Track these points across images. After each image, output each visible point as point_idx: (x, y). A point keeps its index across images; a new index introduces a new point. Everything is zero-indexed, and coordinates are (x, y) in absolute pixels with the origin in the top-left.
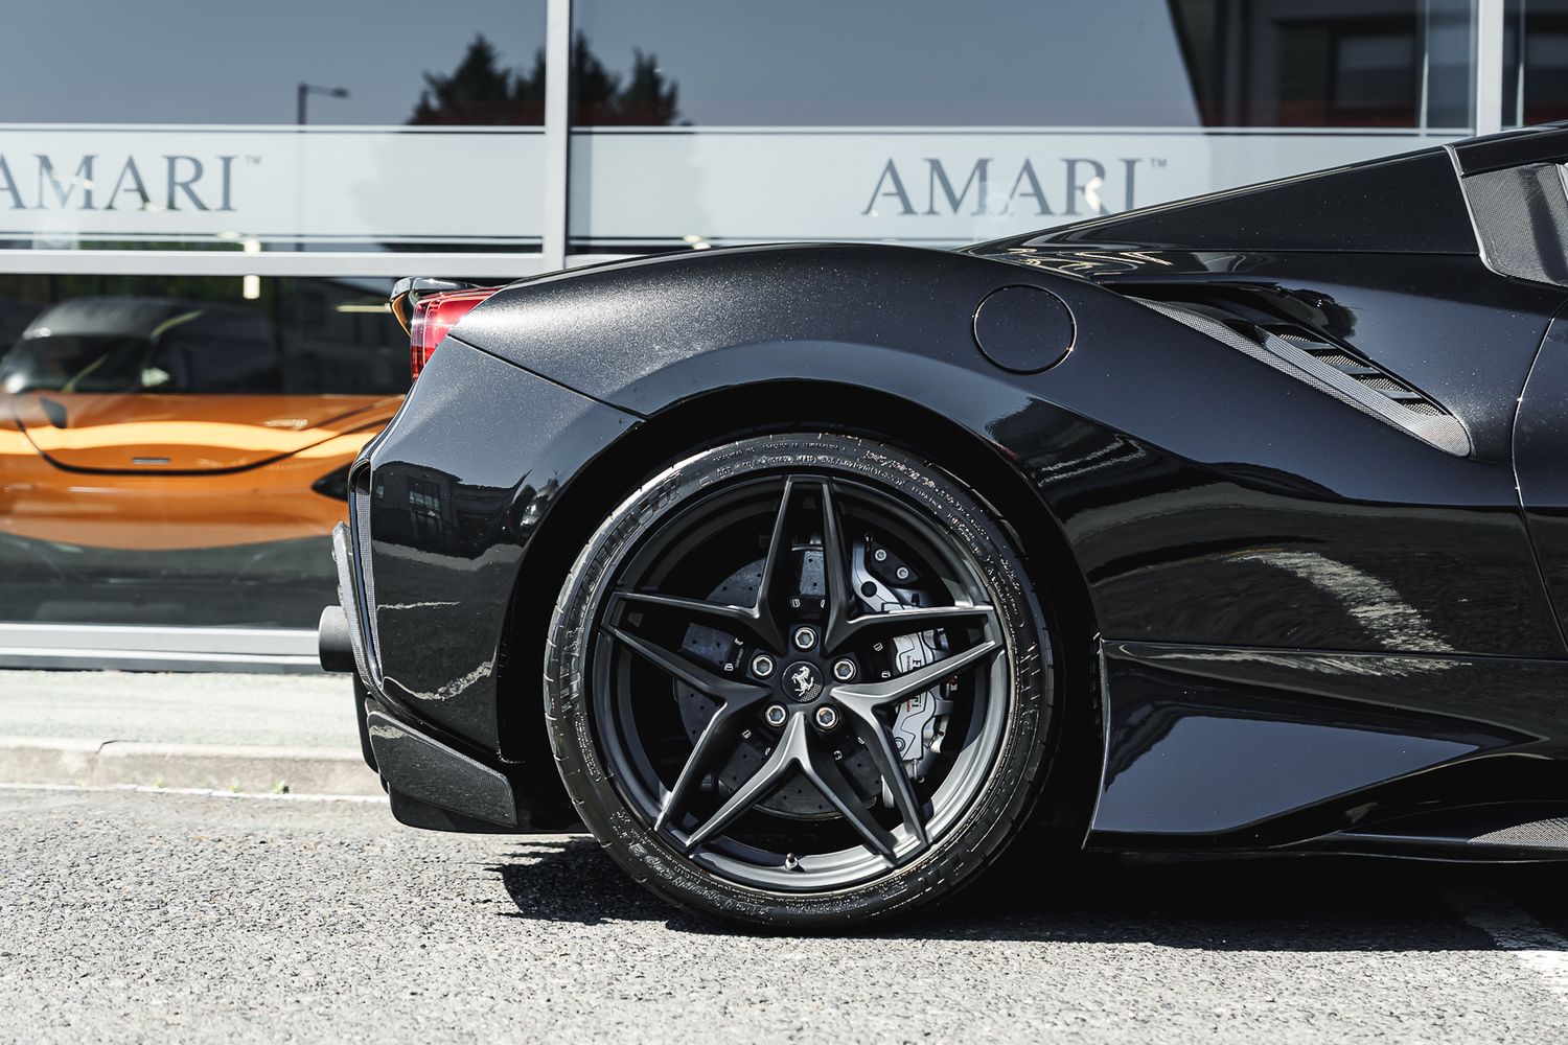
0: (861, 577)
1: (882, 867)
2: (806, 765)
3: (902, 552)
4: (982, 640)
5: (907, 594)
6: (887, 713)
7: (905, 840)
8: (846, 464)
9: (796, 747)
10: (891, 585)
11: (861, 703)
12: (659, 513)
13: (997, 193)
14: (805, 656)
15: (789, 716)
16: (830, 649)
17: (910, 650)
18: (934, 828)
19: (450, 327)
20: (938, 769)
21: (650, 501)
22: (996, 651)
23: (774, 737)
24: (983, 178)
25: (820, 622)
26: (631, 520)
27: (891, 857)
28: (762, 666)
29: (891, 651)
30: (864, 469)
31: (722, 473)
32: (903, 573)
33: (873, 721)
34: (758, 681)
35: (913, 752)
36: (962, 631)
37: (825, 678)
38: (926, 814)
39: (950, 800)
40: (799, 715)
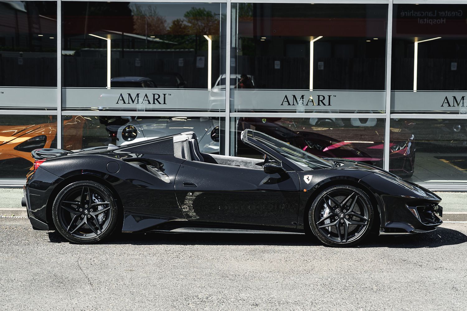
0: (94, 198)
1: (96, 236)
2: (86, 223)
3: (99, 195)
5: (100, 200)
6: (97, 216)
7: (99, 232)
8: (91, 185)
9: (85, 220)
10: (97, 199)
11: (93, 214)
12: (67, 191)
13: (141, 100)
14: (86, 209)
15: (84, 216)
16: (90, 207)
17: (100, 208)
18: (103, 230)
19: (40, 165)
20: (104, 222)
21: (65, 190)
22: (110, 208)
23: (82, 219)
24: (138, 97)
25: (88, 204)
26: (63, 192)
27: (97, 234)
28: (81, 210)
29: (98, 208)
30: (93, 185)
31: (75, 186)
32: (99, 197)
33: (95, 217)
34: (80, 212)
35: (100, 220)
36: (107, 205)
37: (89, 211)
38: (102, 229)
39: (105, 227)
40: (86, 216)
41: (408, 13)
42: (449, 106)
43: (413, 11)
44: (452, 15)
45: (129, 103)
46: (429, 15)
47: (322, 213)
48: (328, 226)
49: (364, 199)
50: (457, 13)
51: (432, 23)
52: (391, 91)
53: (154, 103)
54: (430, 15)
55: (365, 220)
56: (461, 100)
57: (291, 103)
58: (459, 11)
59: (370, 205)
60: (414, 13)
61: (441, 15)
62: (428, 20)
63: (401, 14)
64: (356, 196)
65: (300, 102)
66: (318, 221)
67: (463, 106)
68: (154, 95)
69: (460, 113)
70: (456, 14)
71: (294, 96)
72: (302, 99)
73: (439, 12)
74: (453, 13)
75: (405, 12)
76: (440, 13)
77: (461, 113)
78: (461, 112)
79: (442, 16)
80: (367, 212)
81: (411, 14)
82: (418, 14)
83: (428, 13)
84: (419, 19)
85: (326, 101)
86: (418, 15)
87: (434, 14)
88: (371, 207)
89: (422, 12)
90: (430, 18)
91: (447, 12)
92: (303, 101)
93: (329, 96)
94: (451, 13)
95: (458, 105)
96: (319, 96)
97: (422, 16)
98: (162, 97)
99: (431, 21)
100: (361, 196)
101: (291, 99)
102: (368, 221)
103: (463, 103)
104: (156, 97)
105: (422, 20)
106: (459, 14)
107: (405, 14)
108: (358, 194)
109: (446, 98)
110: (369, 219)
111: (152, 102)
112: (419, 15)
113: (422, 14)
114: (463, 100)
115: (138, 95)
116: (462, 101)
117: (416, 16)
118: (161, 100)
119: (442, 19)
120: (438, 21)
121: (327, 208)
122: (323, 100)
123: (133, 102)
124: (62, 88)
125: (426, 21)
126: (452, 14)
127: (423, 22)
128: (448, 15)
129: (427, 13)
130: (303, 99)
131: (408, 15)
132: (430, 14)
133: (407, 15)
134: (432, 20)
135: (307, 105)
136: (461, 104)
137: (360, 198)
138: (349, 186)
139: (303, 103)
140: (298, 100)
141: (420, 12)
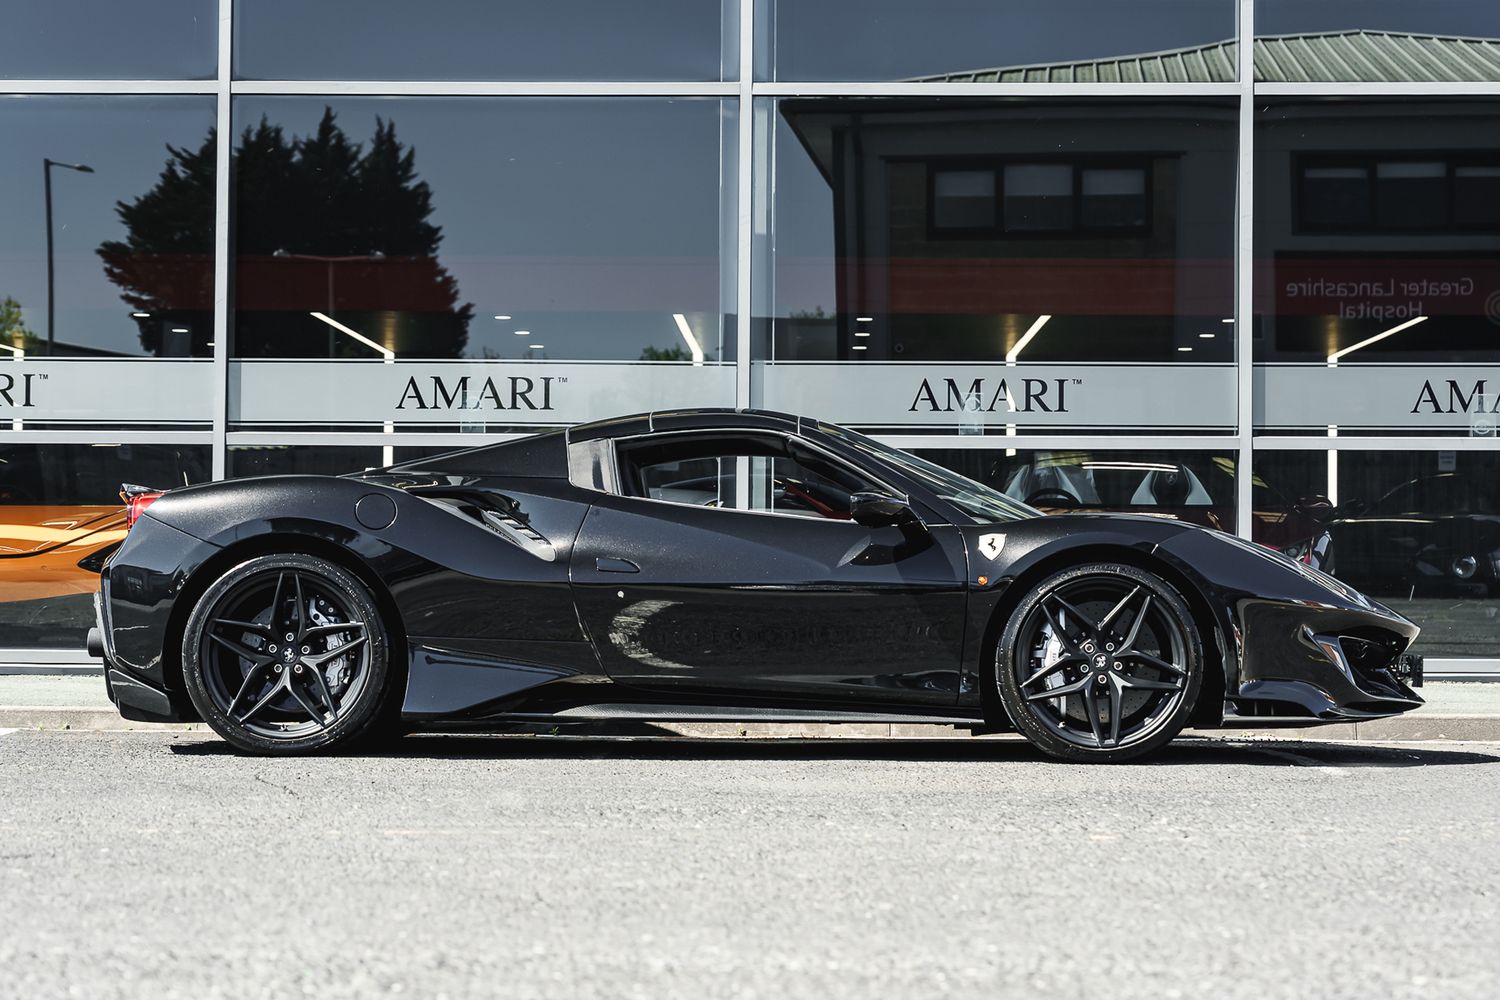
0: (313, 611)
1: (319, 728)
2: (289, 688)
3: (331, 602)
4: (360, 637)
5: (332, 619)
6: (323, 667)
7: (329, 717)
8: (305, 566)
9: (286, 681)
10: (326, 615)
11: (312, 663)
12: (229, 587)
13: (473, 397)
14: (290, 645)
15: (283, 669)
16: (300, 641)
17: (333, 642)
18: (340, 712)
19: (145, 510)
20: (344, 689)
21: (223, 583)
22: (364, 641)
23: (276, 678)
24: (465, 388)
25: (295, 631)
26: (217, 589)
27: (323, 724)
28: (273, 649)
29: (326, 641)
30: (311, 568)
31: (255, 570)
32: (331, 610)
33: (316, 670)
34: (271, 655)
35: (334, 682)
36: (354, 632)
37: (298, 653)
38: (337, 707)
39: (347, 702)
40: (287, 669)
41: (1310, 286)
42: (1436, 411)
43: (1322, 280)
44: (1441, 292)
45: (436, 407)
46: (1371, 292)
47: (1039, 654)
48: (1058, 696)
49: (1170, 606)
50: (1457, 285)
51: (1381, 317)
52: (1253, 366)
53: (514, 406)
54: (1374, 294)
55: (1176, 674)
56: (1474, 392)
57: (942, 404)
58: (1464, 279)
59: (1190, 626)
60: (1326, 288)
61: (1409, 291)
62: (1368, 309)
63: (1288, 289)
64: (1145, 598)
65: (970, 401)
66: (1026, 680)
67: (1481, 410)
68: (514, 380)
69: (1471, 434)
70: (1453, 289)
71: (951, 383)
72: (974, 393)
73: (1402, 285)
74: (1445, 287)
75: (1300, 284)
76: (1405, 286)
77: (1476, 435)
78: (1476, 429)
79: (1412, 294)
80: (1182, 650)
81: (1319, 288)
82: (1339, 289)
83: (1368, 285)
84: (1342, 304)
85: (1051, 399)
86: (1339, 294)
87: (1387, 289)
88: (1192, 632)
89: (1351, 284)
90: (1375, 301)
91: (1425, 284)
92: (978, 397)
93: (1061, 382)
94: (1439, 287)
95: (1465, 407)
96: (1028, 382)
97: (1351, 295)
98: (539, 387)
99: (1377, 311)
100: (1161, 598)
101: (941, 392)
102: (1185, 678)
103: (1481, 403)
104: (522, 386)
105: (1353, 307)
106: (1462, 288)
107: (1300, 289)
108: (1153, 591)
109: (1427, 385)
110: (1187, 672)
111: (506, 401)
112: (1342, 292)
113: (1351, 290)
114: (1481, 392)
115: (464, 380)
116: (1477, 394)
117: (1332, 295)
118: (537, 396)
119: (1411, 304)
120: (1398, 311)
121: (1055, 637)
122: (1041, 394)
123: (449, 403)
124: (228, 362)
125: (1365, 311)
126: (1442, 288)
127: (1354, 314)
128: (1431, 294)
129: (1365, 288)
130: (978, 390)
131: (1310, 294)
132: (1374, 289)
133: (1307, 292)
134: (1381, 308)
135: (991, 409)
136: (1474, 406)
137: (1156, 603)
138: (1123, 566)
139: (978, 405)
140: (963, 395)
141: (1344, 284)
